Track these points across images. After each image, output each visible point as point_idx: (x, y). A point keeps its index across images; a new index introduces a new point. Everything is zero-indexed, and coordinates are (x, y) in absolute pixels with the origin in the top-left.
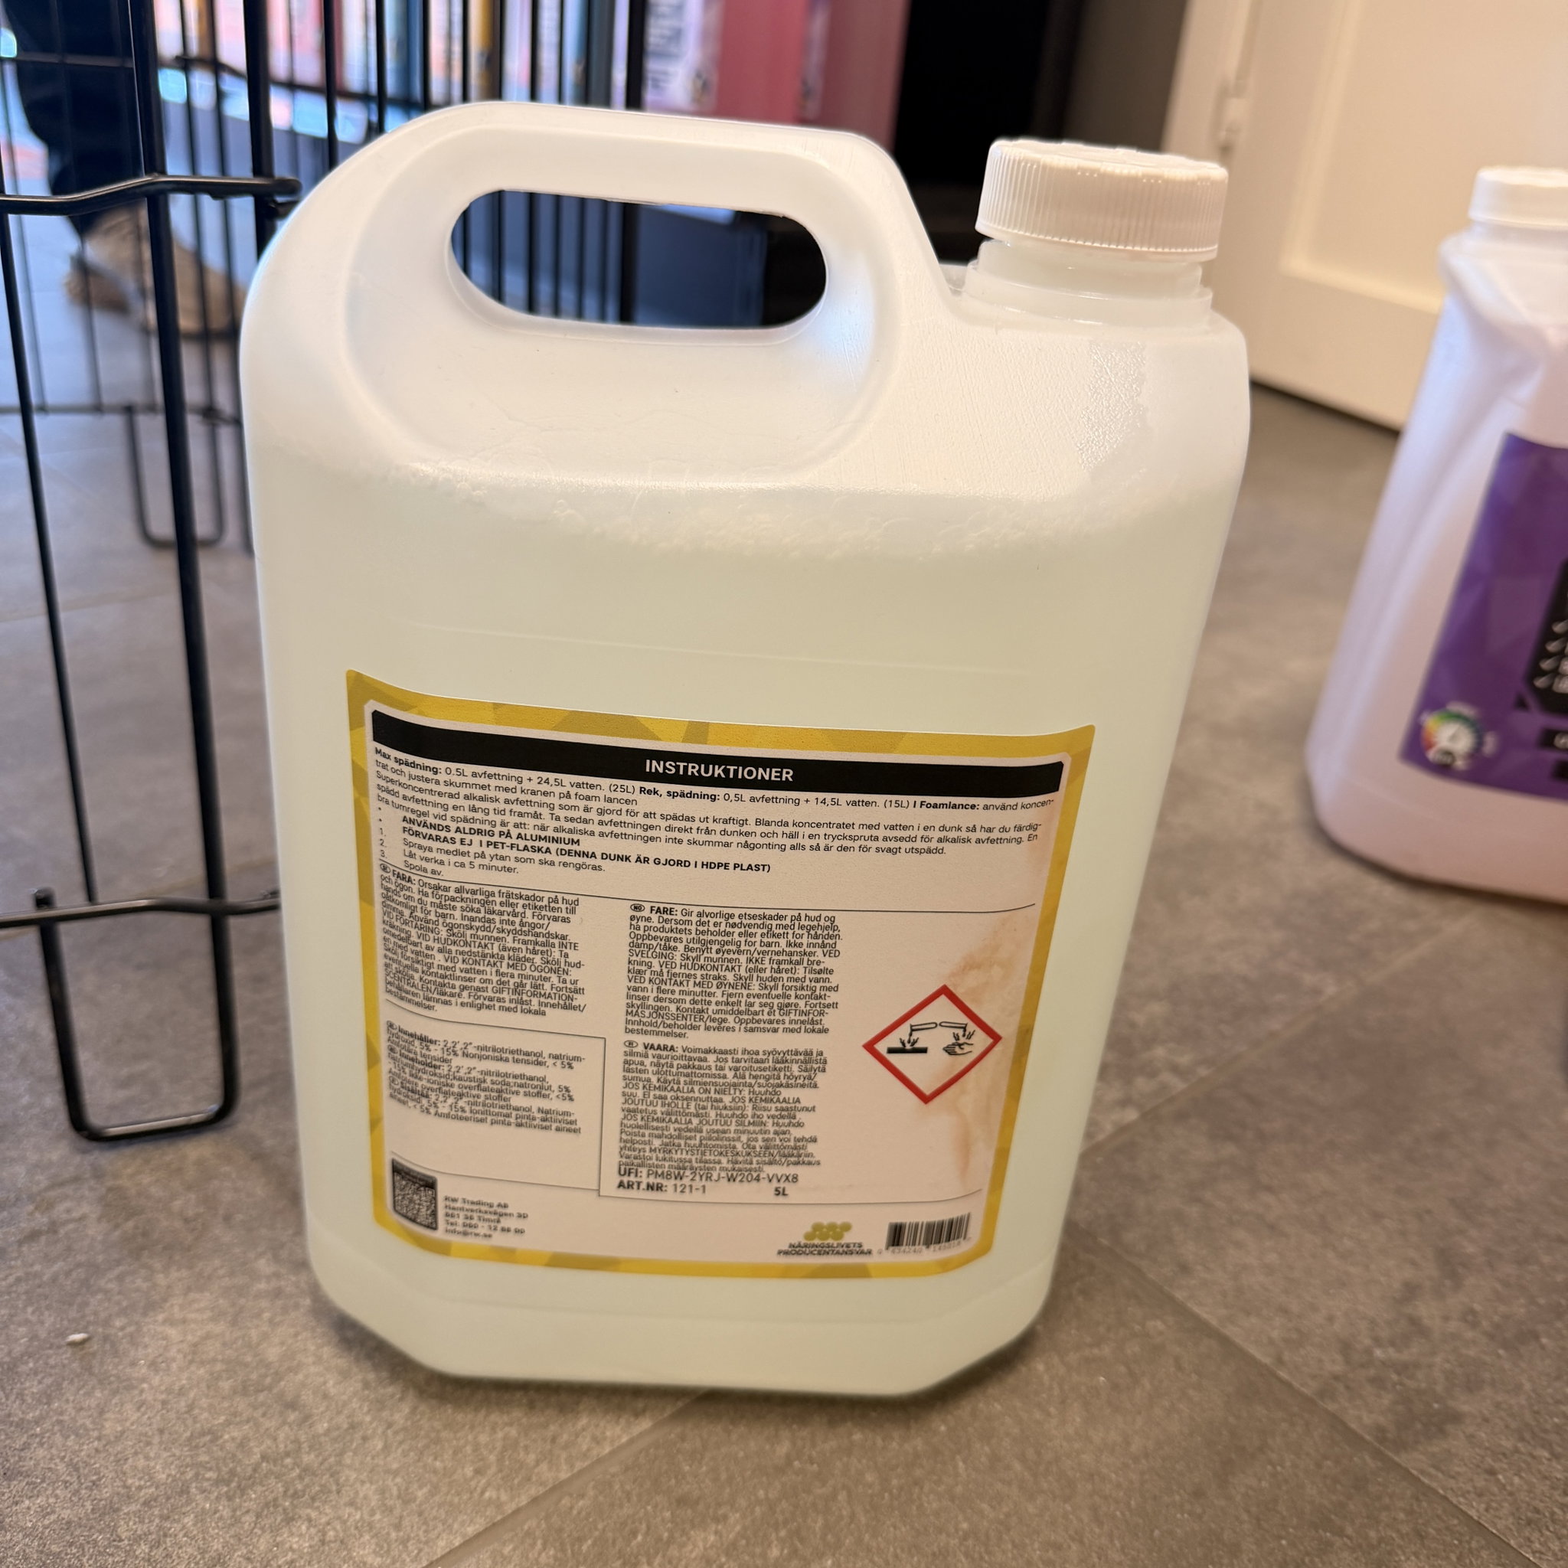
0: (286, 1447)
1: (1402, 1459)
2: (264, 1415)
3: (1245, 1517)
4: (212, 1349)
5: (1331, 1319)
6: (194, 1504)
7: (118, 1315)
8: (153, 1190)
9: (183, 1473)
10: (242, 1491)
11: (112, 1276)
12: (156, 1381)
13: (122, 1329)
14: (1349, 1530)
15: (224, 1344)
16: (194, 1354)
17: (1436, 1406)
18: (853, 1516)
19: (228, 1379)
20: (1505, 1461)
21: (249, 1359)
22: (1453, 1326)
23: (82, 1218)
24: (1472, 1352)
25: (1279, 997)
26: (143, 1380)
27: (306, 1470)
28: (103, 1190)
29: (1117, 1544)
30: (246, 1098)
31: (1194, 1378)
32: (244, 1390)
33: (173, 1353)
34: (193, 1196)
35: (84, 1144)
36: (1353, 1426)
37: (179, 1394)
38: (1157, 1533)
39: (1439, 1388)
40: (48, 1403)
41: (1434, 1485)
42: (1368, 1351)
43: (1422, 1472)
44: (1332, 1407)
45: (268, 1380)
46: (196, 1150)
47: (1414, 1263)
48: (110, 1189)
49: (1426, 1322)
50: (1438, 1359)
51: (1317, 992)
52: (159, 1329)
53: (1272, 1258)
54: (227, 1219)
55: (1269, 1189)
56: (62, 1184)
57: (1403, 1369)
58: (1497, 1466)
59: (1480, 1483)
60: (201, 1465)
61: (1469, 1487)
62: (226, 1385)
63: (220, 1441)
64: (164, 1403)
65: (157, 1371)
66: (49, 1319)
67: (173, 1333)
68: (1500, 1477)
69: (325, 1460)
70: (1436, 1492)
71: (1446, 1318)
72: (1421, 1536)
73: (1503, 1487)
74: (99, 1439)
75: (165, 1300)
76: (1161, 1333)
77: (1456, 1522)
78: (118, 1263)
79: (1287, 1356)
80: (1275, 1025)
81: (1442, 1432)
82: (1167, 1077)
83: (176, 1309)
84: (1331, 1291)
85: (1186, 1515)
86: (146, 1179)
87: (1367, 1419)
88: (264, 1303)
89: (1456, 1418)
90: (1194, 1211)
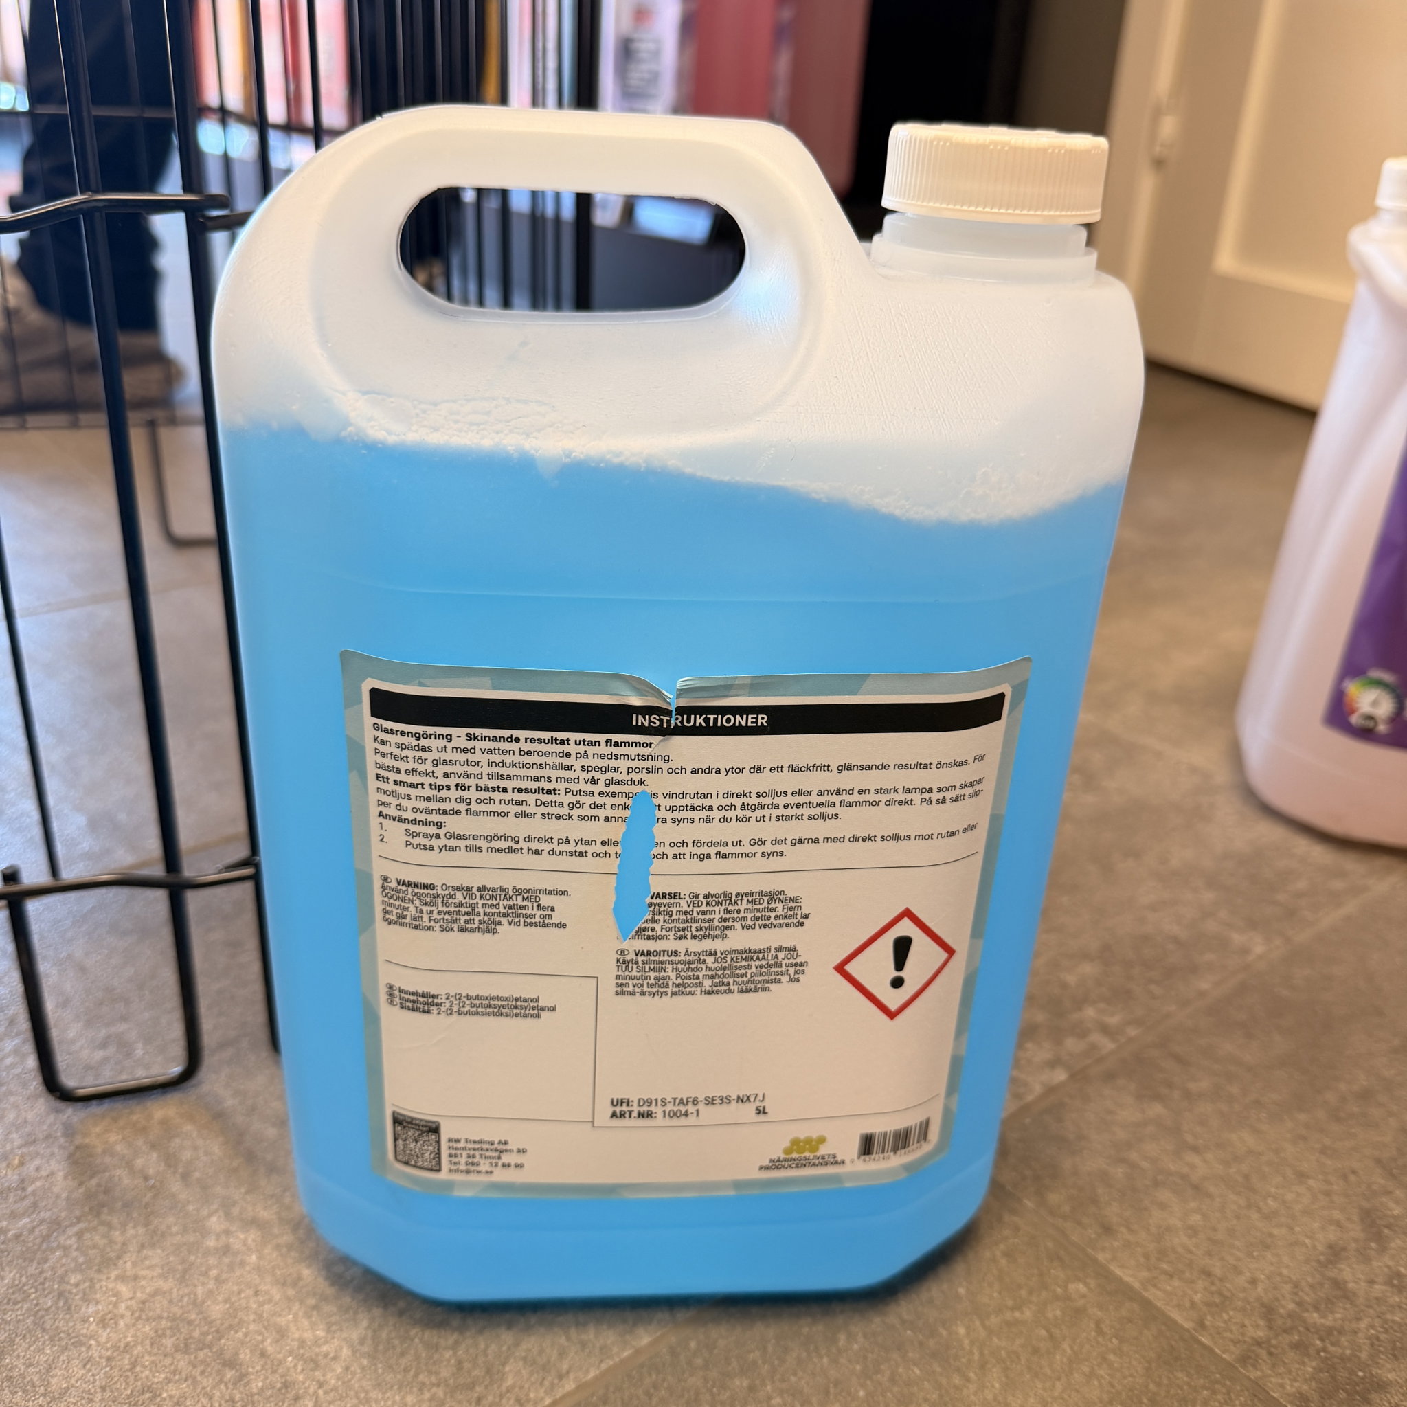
7: (74, 1271)
8: (118, 1148)
11: (70, 1234)
13: (77, 1285)
15: (171, 1301)
19: (171, 1337)
23: (52, 1174)
24: (1397, 1317)
25: (1209, 957)
28: (72, 1148)
31: (1115, 1342)
35: (60, 1105)
36: (1275, 1394)
39: (1364, 1356)
44: (1254, 1374)
46: (162, 1109)
47: (1339, 1224)
48: (78, 1148)
49: (1351, 1285)
51: (1245, 951)
52: (111, 1286)
57: (1328, 1334)
62: (168, 1342)
65: (104, 1327)
67: (124, 1289)
74: (44, 1395)
76: (1084, 1296)
78: (79, 1220)
79: (1209, 1321)
80: (1204, 984)
82: (1096, 1037)
84: (1255, 1254)
86: (113, 1137)
89: (1381, 1386)
90: (1119, 1172)
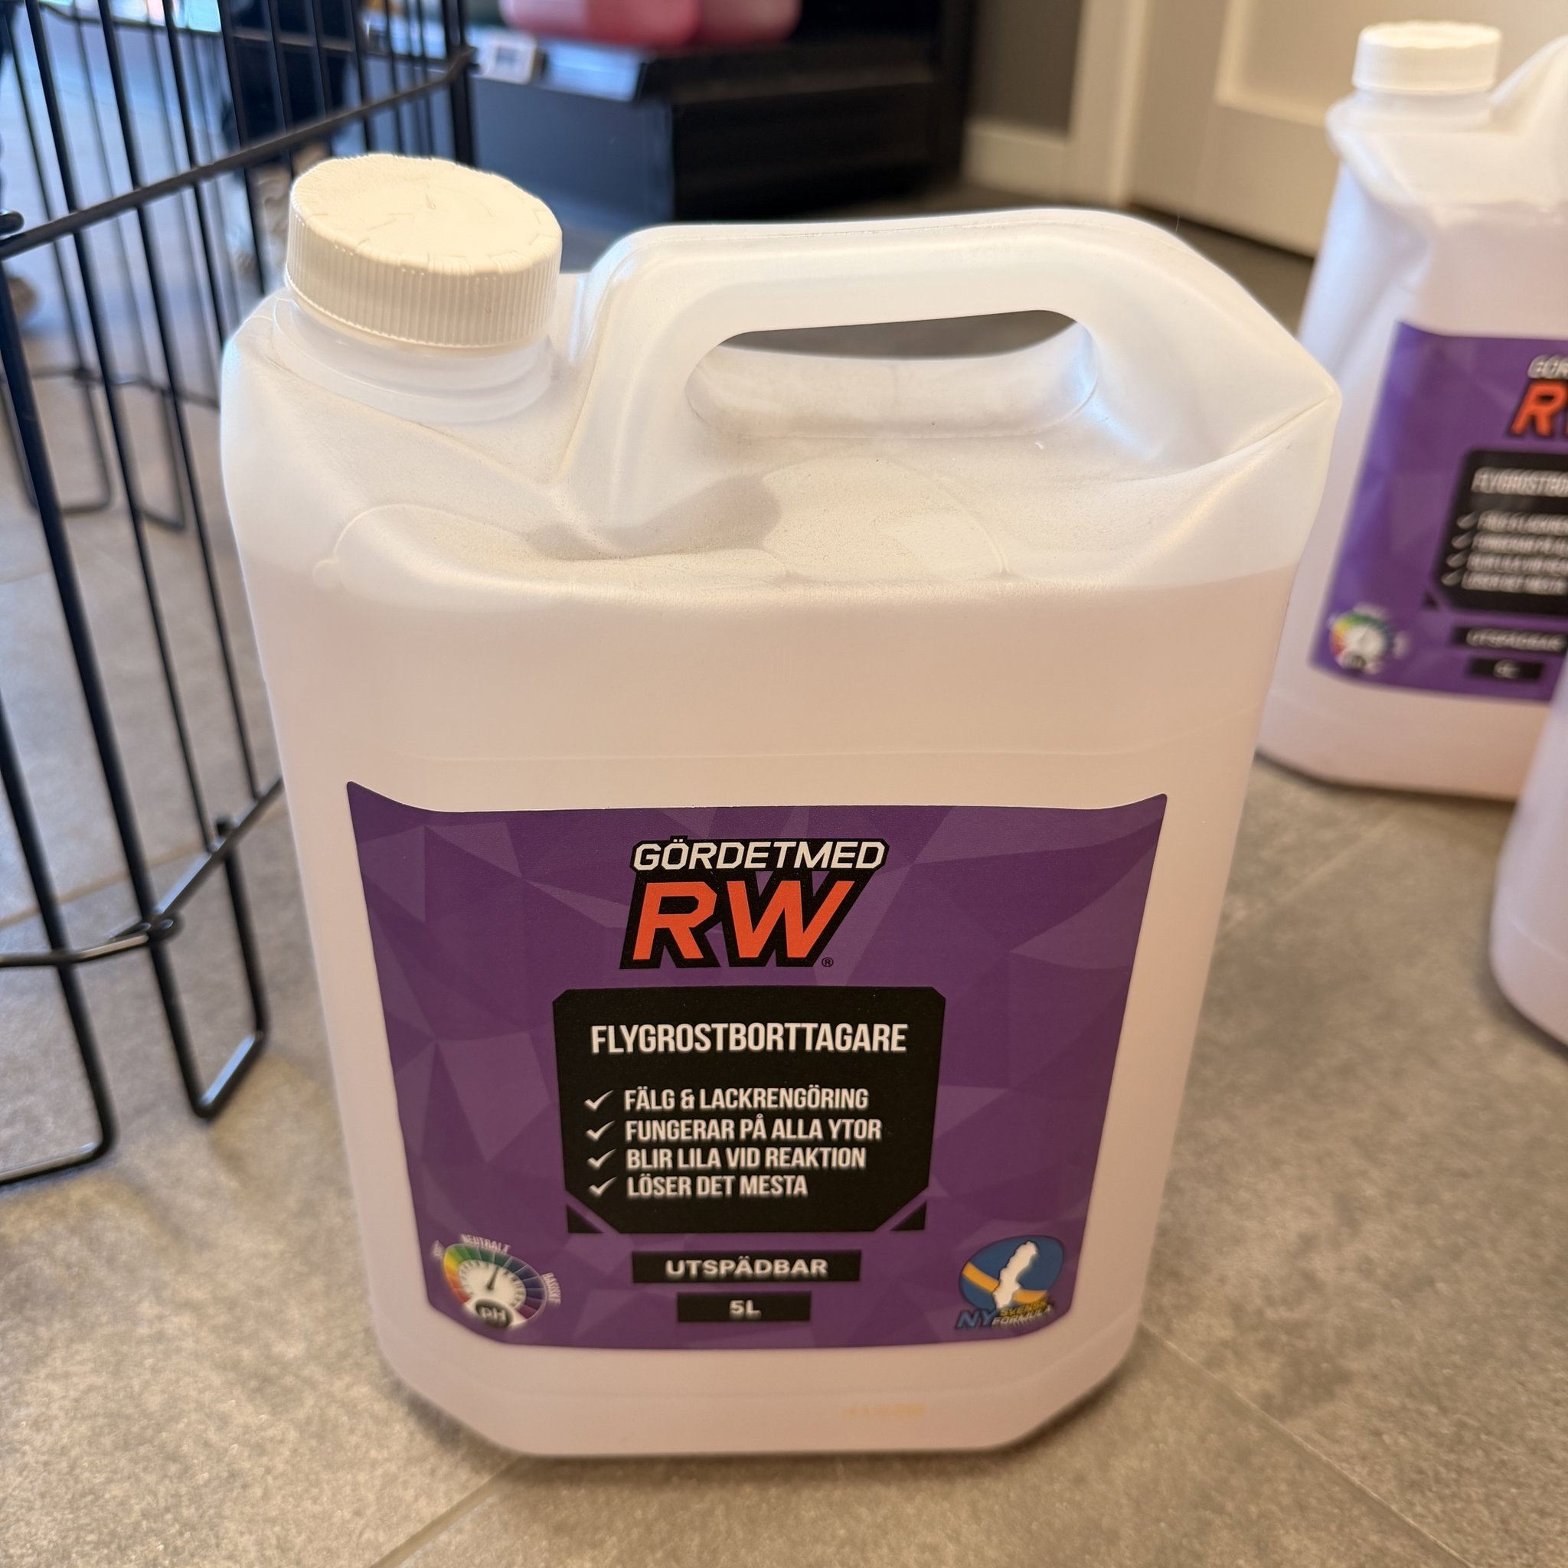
0: (166, 1501)
1: (1287, 1427)
3: (1124, 1501)
5: (1223, 1280)
9: (64, 1538)
10: (122, 1550)
14: (1230, 1507)
17: (1325, 1365)
18: (730, 1531)
20: (1391, 1419)
26: (24, 1442)
27: (187, 1526)
29: (995, 1539)
30: (124, 1132)
36: (1241, 1395)
37: (61, 1455)
38: (1034, 1526)
41: (1317, 1451)
42: (1260, 1313)
43: (1307, 1438)
50: (1330, 1315)
58: (1382, 1425)
59: (1365, 1446)
60: (81, 1528)
61: (1352, 1451)
63: (101, 1501)
64: (46, 1464)
65: (39, 1431)
67: (56, 1388)
68: (1385, 1438)
69: (204, 1512)
70: (1318, 1459)
71: (1341, 1270)
72: (1302, 1508)
73: (1386, 1448)
77: (1337, 1489)
81: (1330, 1395)
85: (1065, 1504)
89: (1344, 1377)
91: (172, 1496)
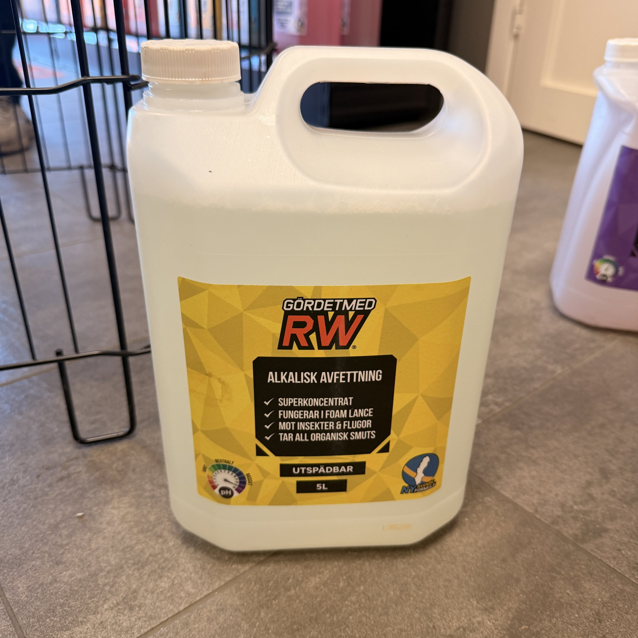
0: (158, 551)
1: (584, 546)
2: (150, 540)
3: (522, 568)
4: (129, 517)
5: (557, 495)
6: (126, 572)
7: (95, 506)
8: (105, 461)
9: (121, 561)
10: (143, 567)
11: (91, 492)
12: (110, 529)
13: (96, 511)
14: (563, 572)
15: (134, 515)
16: (123, 519)
17: (598, 526)
18: (371, 571)
19: (136, 527)
20: (625, 545)
21: (143, 520)
22: (606, 496)
23: (79, 472)
24: (613, 506)
25: (539, 375)
26: (105, 529)
27: (166, 560)
28: (87, 462)
29: (472, 579)
30: (139, 426)
31: (503, 518)
32: (142, 531)
33: (115, 519)
34: (120, 463)
35: (79, 445)
36: (565, 534)
37: (118, 534)
38: (488, 575)
39: (599, 520)
40: (71, 538)
41: (596, 555)
42: (572, 507)
43: (592, 551)
44: (557, 528)
45: (151, 528)
46: (121, 446)
47: (590, 474)
48: (89, 461)
49: (595, 495)
50: (599, 509)
51: (553, 372)
52: (110, 510)
53: (534, 473)
54: (134, 470)
55: (533, 447)
56: (72, 460)
57: (585, 513)
58: (621, 548)
59: (615, 554)
60: (127, 558)
61: (610, 556)
62: (135, 530)
63: (134, 549)
64: (113, 537)
65: (110, 525)
66: (69, 509)
67: (115, 512)
68: (623, 552)
69: (173, 555)
70: (597, 558)
71: (603, 494)
72: (591, 574)
73: (624, 555)
74: (90, 550)
75: (111, 500)
76: (490, 502)
77: (604, 568)
78: (94, 487)
79: (539, 509)
80: (537, 385)
81: (601, 536)
82: (493, 407)
83: (116, 503)
84: (557, 485)
85: (499, 568)
86: (103, 457)
87: (571, 532)
88: (148, 500)
89: (606, 530)
90: (503, 456)
91: (160, 549)
